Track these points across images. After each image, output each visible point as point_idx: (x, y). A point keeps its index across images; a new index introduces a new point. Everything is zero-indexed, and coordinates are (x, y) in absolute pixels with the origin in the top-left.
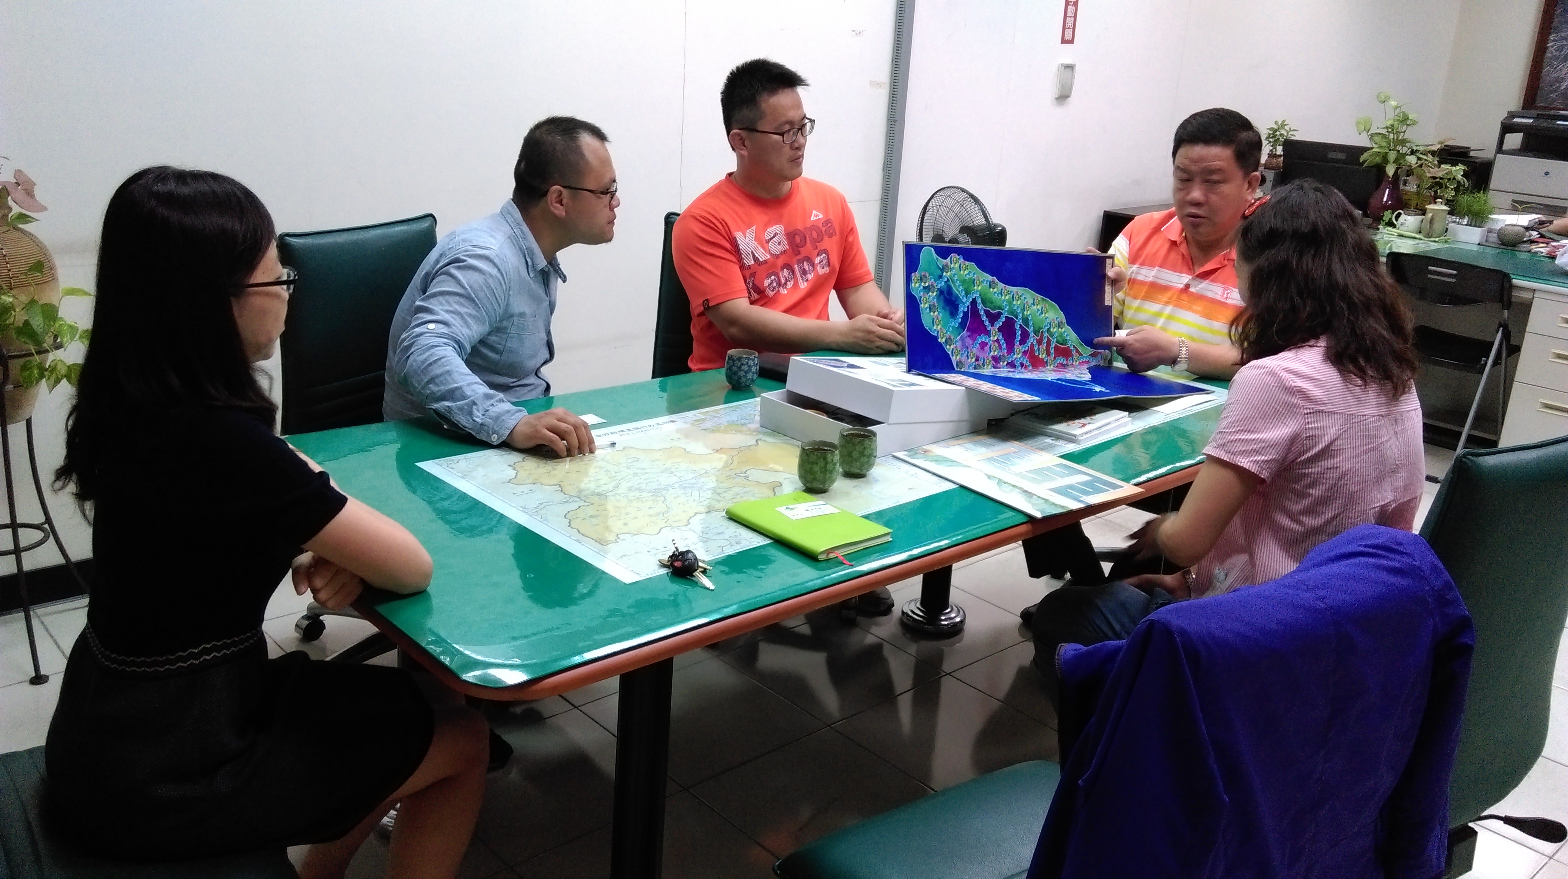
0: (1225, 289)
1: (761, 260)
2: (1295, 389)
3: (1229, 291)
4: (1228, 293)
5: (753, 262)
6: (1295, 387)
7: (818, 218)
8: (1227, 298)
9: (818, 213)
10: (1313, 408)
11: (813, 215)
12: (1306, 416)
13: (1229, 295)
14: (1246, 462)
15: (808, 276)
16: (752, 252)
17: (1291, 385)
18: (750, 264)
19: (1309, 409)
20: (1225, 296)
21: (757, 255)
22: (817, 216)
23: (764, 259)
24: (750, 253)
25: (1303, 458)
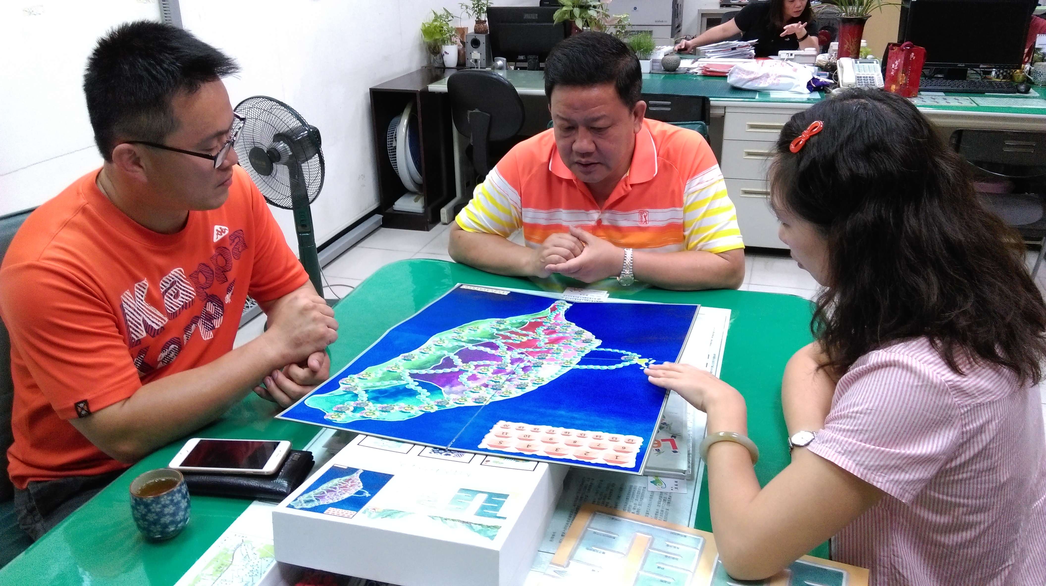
0: (641, 213)
1: (157, 327)
2: (947, 385)
3: (645, 214)
4: (645, 217)
5: (144, 334)
6: (947, 382)
7: (224, 235)
8: (646, 221)
9: (223, 227)
10: (969, 405)
11: (215, 232)
12: (963, 416)
13: (647, 218)
14: (884, 482)
15: (215, 322)
16: (144, 321)
17: (941, 380)
18: (141, 337)
19: (966, 406)
20: (644, 220)
21: (150, 323)
22: (223, 231)
23: (161, 325)
24: (141, 323)
25: (953, 464)
